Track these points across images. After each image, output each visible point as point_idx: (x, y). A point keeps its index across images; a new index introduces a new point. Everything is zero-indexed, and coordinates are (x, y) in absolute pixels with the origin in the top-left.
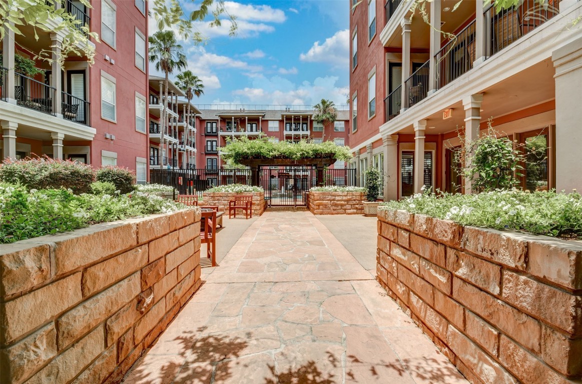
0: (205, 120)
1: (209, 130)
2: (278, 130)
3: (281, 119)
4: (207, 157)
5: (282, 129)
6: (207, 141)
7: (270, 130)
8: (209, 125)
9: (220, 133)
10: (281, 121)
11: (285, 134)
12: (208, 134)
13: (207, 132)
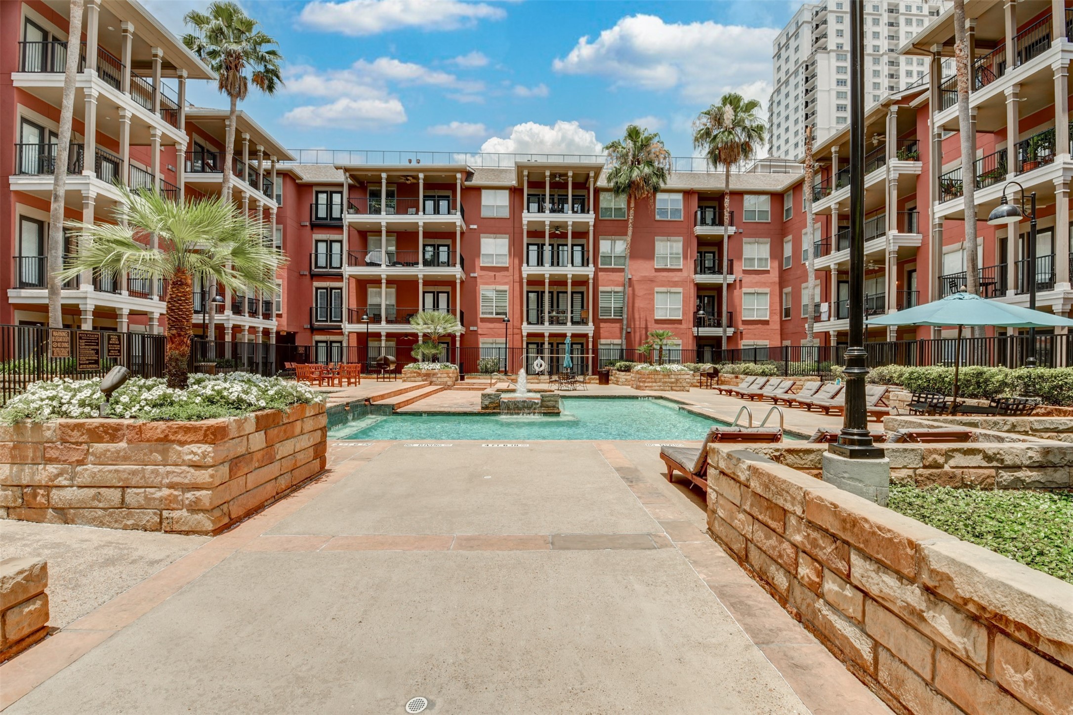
0: (310, 186)
1: (322, 213)
2: (506, 213)
3: (514, 183)
4: (316, 284)
5: (516, 208)
6: (317, 241)
7: (485, 213)
8: (323, 198)
9: (349, 218)
10: (515, 192)
11: (525, 221)
12: (319, 222)
13: (317, 218)
